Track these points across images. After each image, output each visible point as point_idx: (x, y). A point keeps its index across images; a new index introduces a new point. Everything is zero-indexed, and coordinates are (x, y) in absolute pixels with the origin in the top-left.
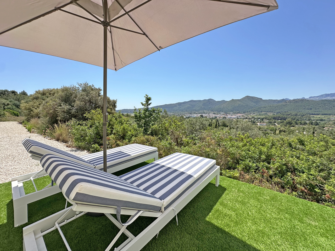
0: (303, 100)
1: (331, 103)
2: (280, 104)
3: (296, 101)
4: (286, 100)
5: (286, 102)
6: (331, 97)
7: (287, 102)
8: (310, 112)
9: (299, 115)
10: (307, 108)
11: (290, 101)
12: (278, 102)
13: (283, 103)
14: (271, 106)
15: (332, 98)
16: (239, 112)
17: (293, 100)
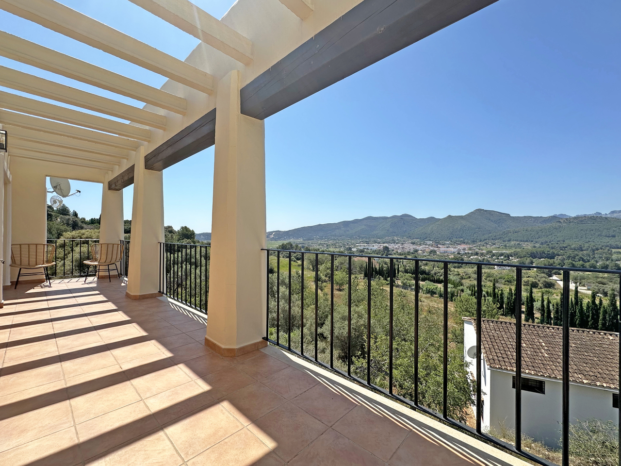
0: (596, 219)
2: (548, 225)
3: (580, 220)
4: (560, 218)
5: (560, 222)
7: (562, 221)
8: (612, 242)
9: (588, 249)
10: (604, 234)
11: (569, 220)
12: (543, 221)
13: (555, 224)
14: (529, 229)
16: (464, 240)
17: (575, 218)
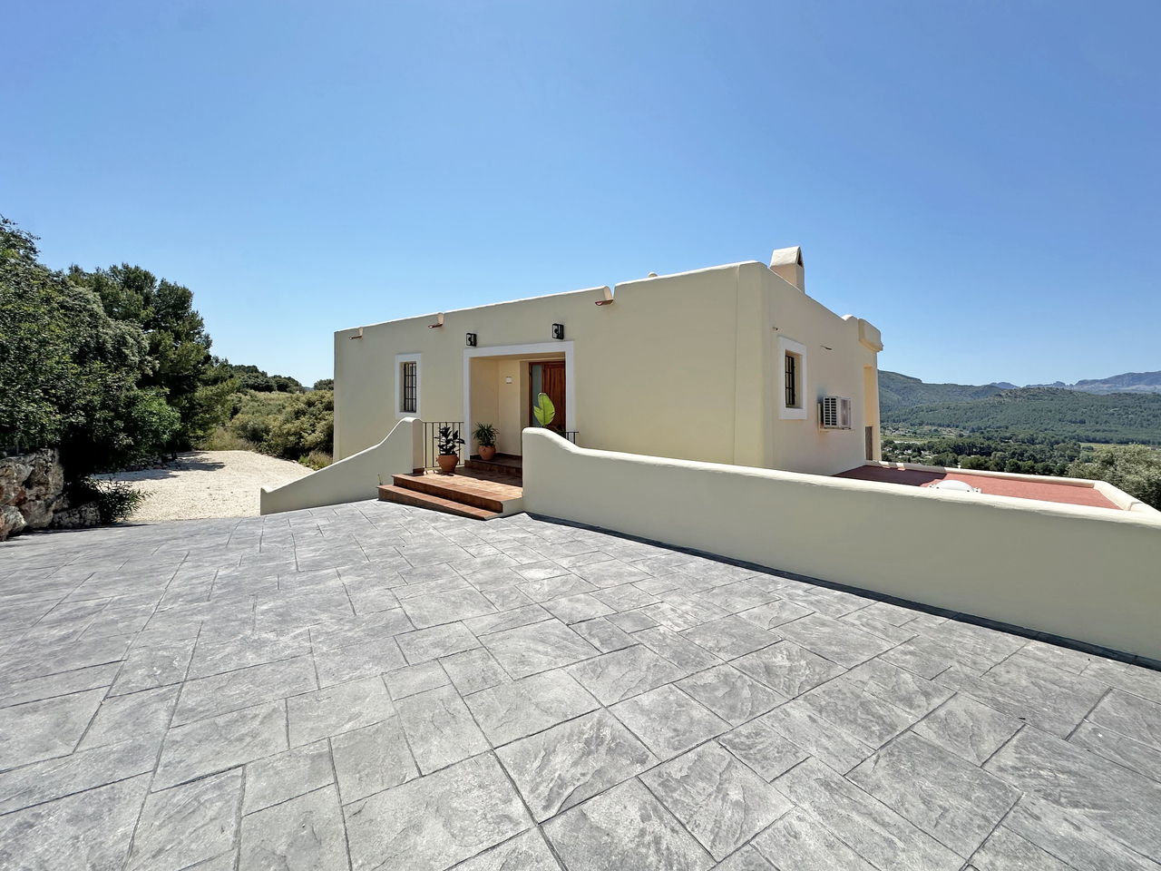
0: (1055, 392)
1: (1146, 405)
2: (982, 400)
3: (1032, 393)
4: (1000, 389)
5: (1000, 395)
6: (1151, 384)
7: (1003, 394)
8: (1080, 431)
9: (1042, 443)
10: (1069, 418)
11: (1014, 393)
12: (974, 394)
13: (991, 399)
14: (952, 406)
15: (1152, 387)
17: (1024, 390)
